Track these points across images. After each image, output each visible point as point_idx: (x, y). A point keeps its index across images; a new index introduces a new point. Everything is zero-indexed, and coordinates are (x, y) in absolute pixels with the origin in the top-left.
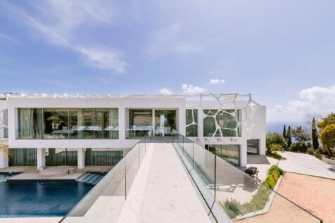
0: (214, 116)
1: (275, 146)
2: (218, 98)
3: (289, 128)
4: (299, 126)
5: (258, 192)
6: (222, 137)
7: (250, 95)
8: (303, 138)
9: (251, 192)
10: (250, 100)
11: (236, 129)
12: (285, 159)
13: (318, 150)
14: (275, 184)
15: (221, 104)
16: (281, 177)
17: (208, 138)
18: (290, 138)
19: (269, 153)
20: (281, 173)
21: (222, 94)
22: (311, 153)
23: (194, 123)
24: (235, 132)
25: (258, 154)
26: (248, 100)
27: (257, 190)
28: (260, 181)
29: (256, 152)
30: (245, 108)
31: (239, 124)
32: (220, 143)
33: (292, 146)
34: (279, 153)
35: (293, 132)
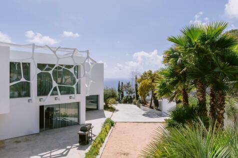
0: (51, 72)
1: (111, 100)
2: (55, 52)
3: (122, 83)
4: (128, 82)
5: (91, 148)
6: (60, 96)
7: (88, 52)
8: (131, 92)
9: (85, 150)
10: (88, 57)
11: (74, 86)
12: (117, 111)
13: (138, 101)
14: (106, 136)
15: (58, 59)
16: (112, 127)
17: (44, 97)
18: (123, 92)
19: (106, 107)
20: (112, 124)
21: (59, 48)
22: (135, 104)
23: (23, 80)
24: (74, 89)
25: (97, 109)
26: (86, 57)
27: (91, 146)
28: (95, 136)
29: (96, 108)
30: (83, 64)
31: (77, 80)
32: (57, 102)
33: (123, 98)
34: (114, 106)
35: (125, 87)
